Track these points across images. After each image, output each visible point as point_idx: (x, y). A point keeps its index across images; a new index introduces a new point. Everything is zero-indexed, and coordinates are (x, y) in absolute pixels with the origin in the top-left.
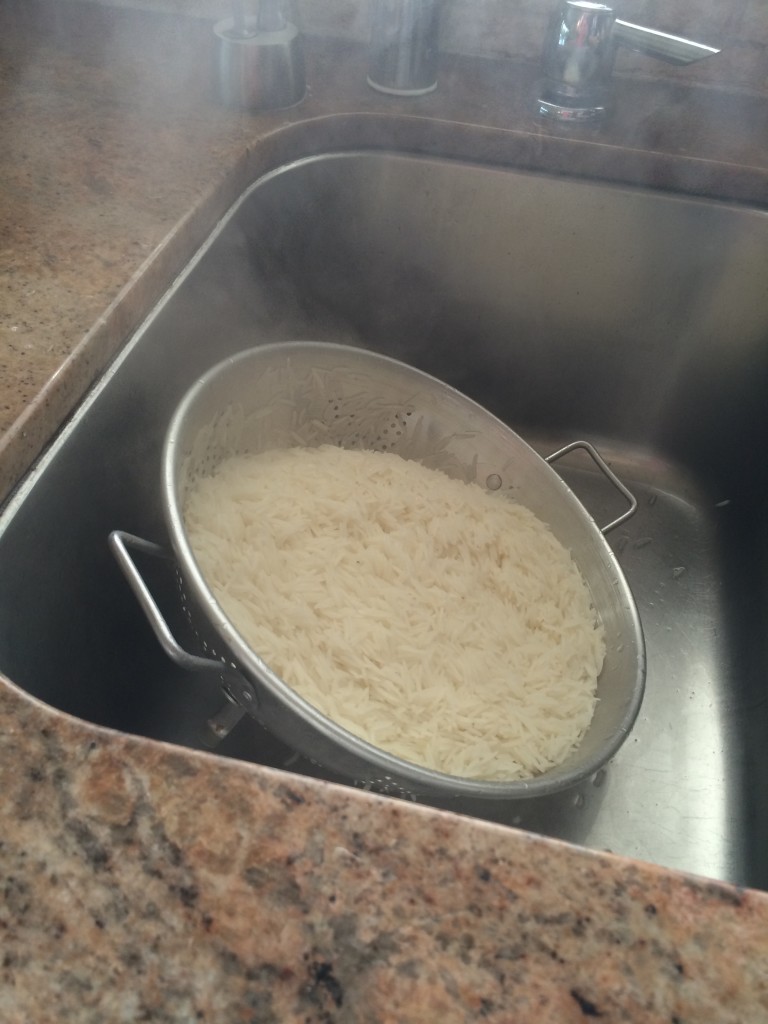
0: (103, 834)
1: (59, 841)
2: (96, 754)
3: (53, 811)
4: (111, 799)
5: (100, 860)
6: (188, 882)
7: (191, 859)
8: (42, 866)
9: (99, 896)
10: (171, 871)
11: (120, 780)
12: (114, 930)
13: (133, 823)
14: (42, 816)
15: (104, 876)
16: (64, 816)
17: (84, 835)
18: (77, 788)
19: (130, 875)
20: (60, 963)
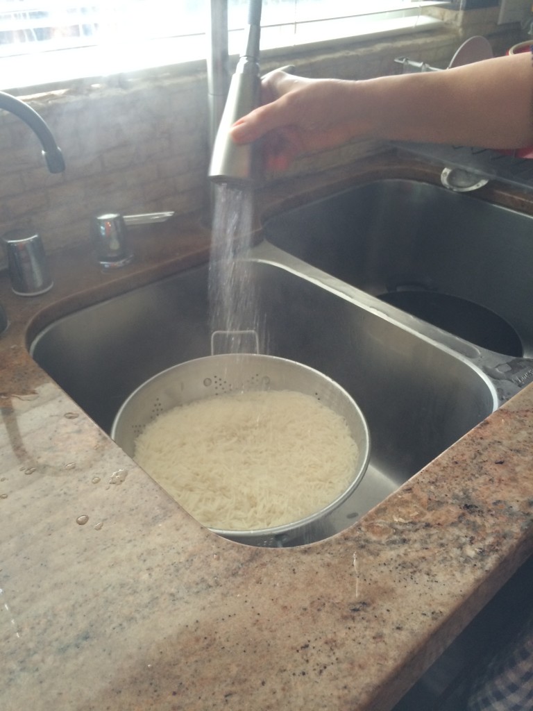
0: (395, 537)
1: (391, 549)
2: (363, 529)
3: (379, 547)
4: (383, 531)
5: (404, 541)
6: (424, 524)
7: (417, 521)
8: (398, 556)
9: (417, 546)
10: (418, 526)
11: (378, 526)
12: (430, 546)
13: (396, 529)
14: (380, 550)
15: (411, 542)
16: (383, 545)
17: (394, 542)
18: (374, 538)
19: (414, 536)
20: (435, 562)
